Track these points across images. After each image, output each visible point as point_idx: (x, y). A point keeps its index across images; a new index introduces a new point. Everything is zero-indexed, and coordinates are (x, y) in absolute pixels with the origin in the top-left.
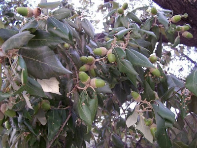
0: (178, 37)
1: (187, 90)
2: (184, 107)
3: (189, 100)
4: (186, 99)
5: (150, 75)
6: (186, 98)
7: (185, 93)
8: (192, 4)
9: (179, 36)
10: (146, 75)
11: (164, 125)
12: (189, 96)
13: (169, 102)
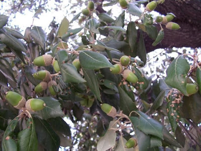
0: (161, 31)
1: (175, 89)
2: (172, 114)
3: (178, 102)
4: (173, 102)
5: (125, 83)
6: (174, 100)
7: (172, 94)
8: (187, 3)
9: (162, 29)
10: (121, 84)
11: (150, 145)
12: (178, 97)
13: (161, 111)
